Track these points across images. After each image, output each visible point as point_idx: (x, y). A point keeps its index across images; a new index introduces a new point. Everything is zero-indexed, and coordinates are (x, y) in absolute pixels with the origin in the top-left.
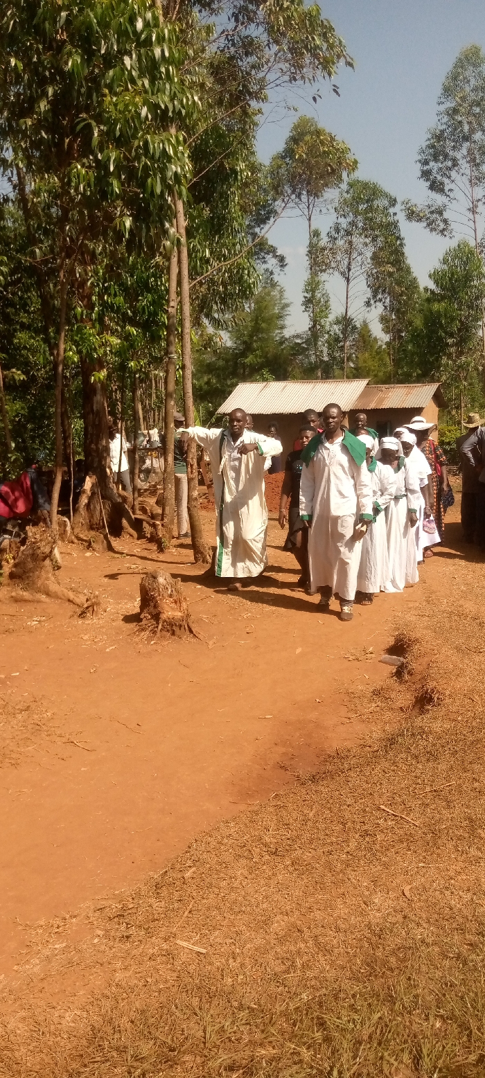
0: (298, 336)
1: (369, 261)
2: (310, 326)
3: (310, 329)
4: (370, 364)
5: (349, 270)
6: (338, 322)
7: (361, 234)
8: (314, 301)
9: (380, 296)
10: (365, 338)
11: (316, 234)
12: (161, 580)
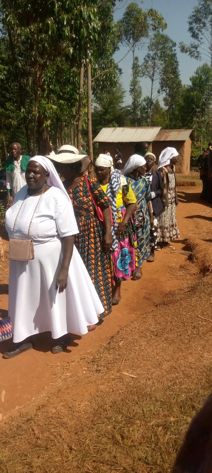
0: (128, 106)
2: (133, 102)
4: (159, 120)
5: (153, 76)
6: (145, 100)
8: (135, 90)
9: (164, 88)
10: (157, 107)
11: (136, 59)
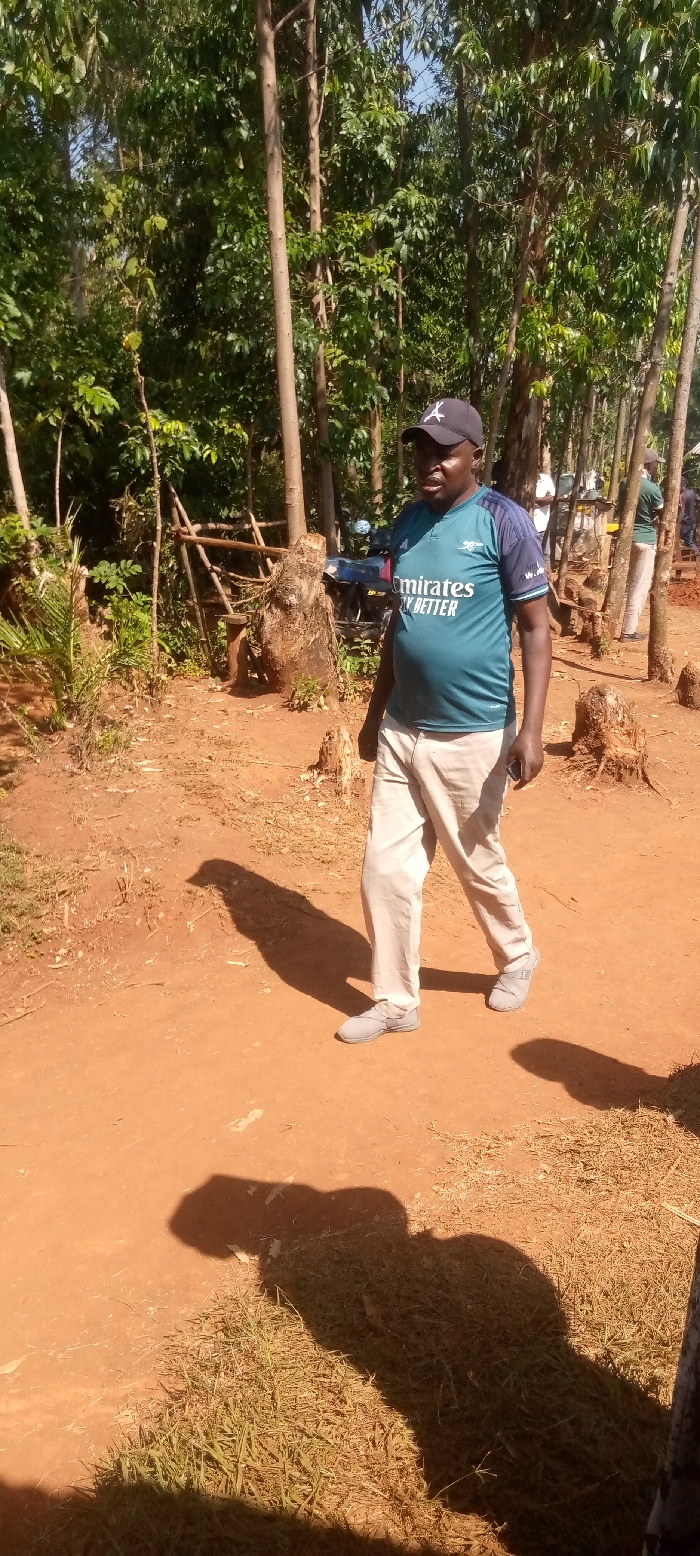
12: (610, 700)
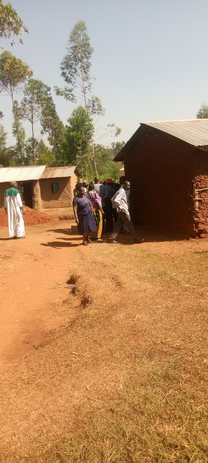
0: (12, 147)
1: (41, 114)
2: (17, 143)
3: (17, 144)
4: (46, 159)
5: (32, 118)
6: (29, 141)
7: (36, 103)
8: (17, 131)
9: (47, 129)
10: (42, 147)
11: (16, 102)
